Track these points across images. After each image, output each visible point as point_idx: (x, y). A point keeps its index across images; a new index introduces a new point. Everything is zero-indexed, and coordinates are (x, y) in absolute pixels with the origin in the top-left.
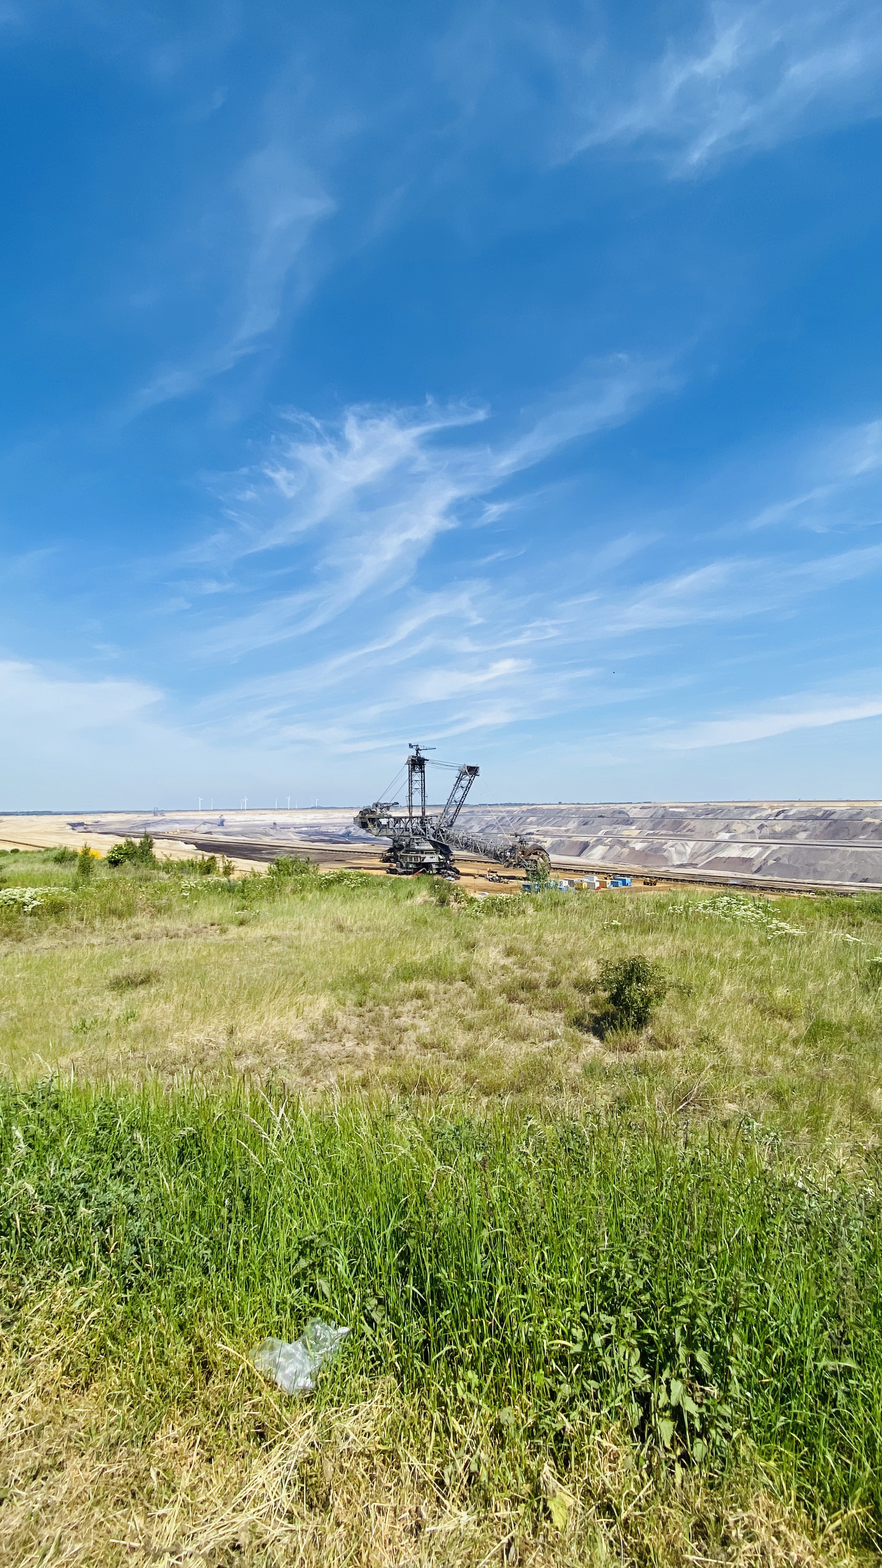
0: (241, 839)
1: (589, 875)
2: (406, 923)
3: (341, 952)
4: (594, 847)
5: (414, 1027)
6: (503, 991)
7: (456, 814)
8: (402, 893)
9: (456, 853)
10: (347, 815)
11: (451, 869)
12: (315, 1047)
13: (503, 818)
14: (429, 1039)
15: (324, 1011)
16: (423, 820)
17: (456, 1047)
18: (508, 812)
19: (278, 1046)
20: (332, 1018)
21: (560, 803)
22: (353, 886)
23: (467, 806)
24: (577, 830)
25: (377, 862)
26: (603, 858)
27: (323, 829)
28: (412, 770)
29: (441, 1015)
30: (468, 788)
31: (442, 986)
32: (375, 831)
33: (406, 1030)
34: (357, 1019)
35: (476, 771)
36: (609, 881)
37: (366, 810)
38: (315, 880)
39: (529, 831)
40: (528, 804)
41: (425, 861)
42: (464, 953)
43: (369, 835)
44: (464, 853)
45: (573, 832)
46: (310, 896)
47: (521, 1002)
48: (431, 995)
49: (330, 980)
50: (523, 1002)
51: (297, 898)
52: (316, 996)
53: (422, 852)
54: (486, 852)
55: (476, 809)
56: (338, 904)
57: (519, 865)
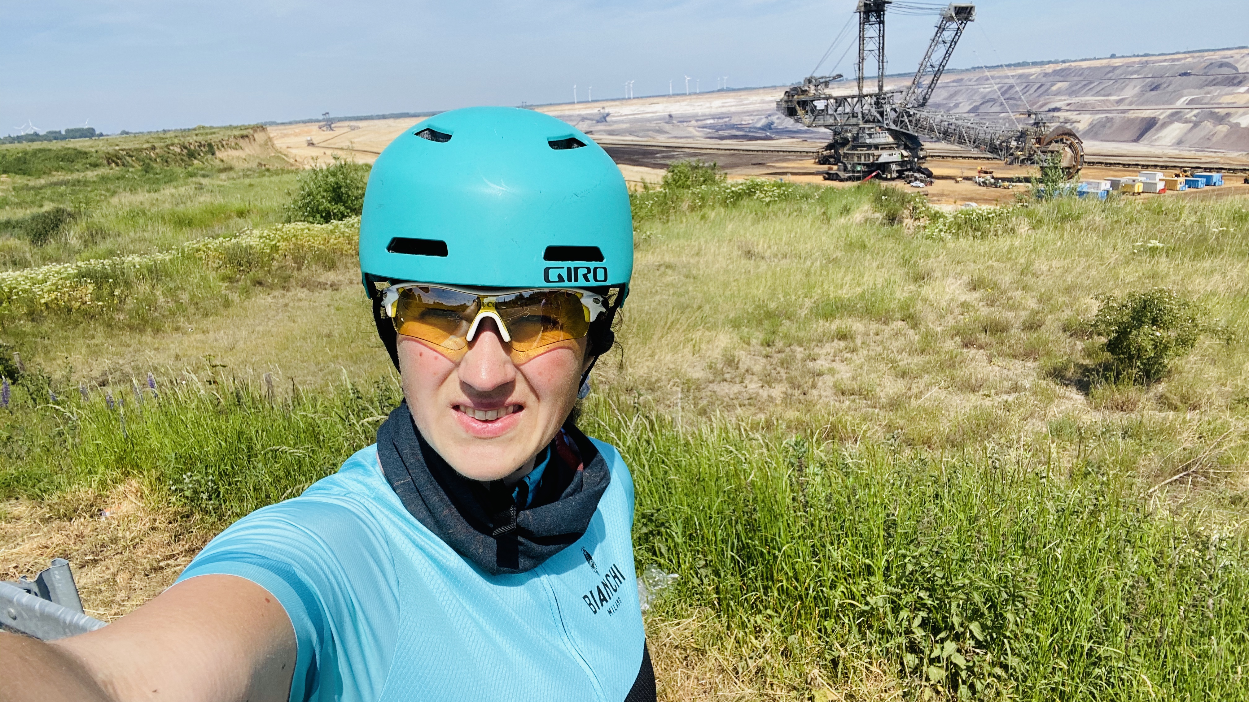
0: (629, 139)
1: (1150, 172)
2: (836, 247)
3: (748, 284)
4: (1164, 125)
5: (832, 371)
6: (957, 334)
7: (932, 86)
8: (834, 209)
9: (929, 146)
10: (769, 98)
11: (920, 170)
12: (714, 387)
13: (1011, 87)
14: (849, 384)
15: (725, 350)
16: (879, 99)
17: (882, 395)
18: (1020, 76)
19: (671, 383)
20: (734, 357)
21: (1113, 56)
22: (768, 199)
23: (950, 71)
24: (1140, 100)
25: (810, 164)
26: (1180, 143)
27: (735, 121)
28: (865, 21)
29: (869, 359)
30: (954, 42)
31: (874, 326)
32: (807, 119)
33: (820, 374)
34: (764, 360)
35: (970, 13)
36: (1182, 179)
37: (795, 89)
38: (718, 193)
39: (1052, 106)
40: (1056, 62)
41: (881, 160)
42: (913, 287)
43: (800, 126)
44: (943, 146)
45: (1131, 104)
46: (712, 215)
47: (981, 347)
48: (859, 337)
49: (731, 315)
50: (982, 348)
51: (695, 217)
52: (714, 333)
53: (876, 147)
54: (976, 142)
55: (966, 76)
56: (748, 223)
57: (1030, 159)
